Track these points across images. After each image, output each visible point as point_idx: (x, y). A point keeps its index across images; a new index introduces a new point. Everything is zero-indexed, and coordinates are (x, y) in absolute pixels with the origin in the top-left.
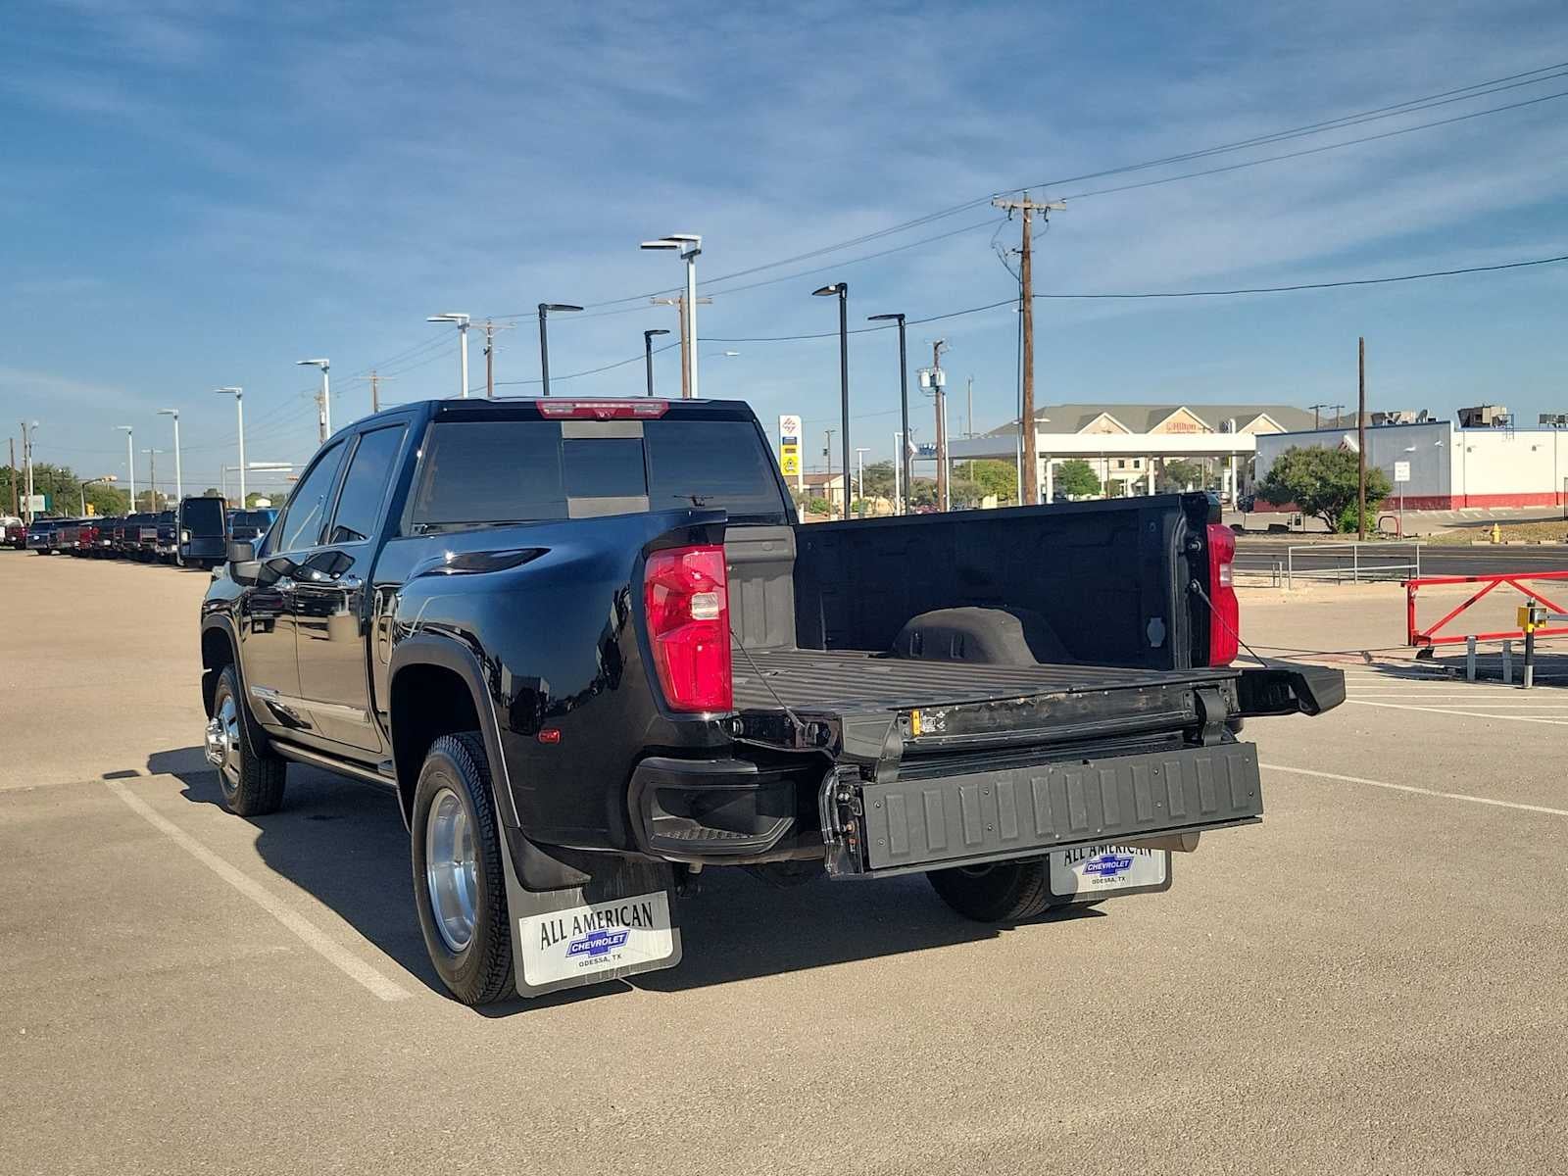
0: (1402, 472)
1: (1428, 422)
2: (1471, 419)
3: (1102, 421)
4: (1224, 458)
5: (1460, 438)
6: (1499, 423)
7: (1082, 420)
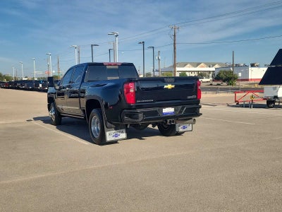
0: (240, 75)
1: (245, 66)
2: (253, 65)
3: (188, 65)
4: (210, 72)
5: (250, 69)
6: (258, 66)
7: (185, 65)
